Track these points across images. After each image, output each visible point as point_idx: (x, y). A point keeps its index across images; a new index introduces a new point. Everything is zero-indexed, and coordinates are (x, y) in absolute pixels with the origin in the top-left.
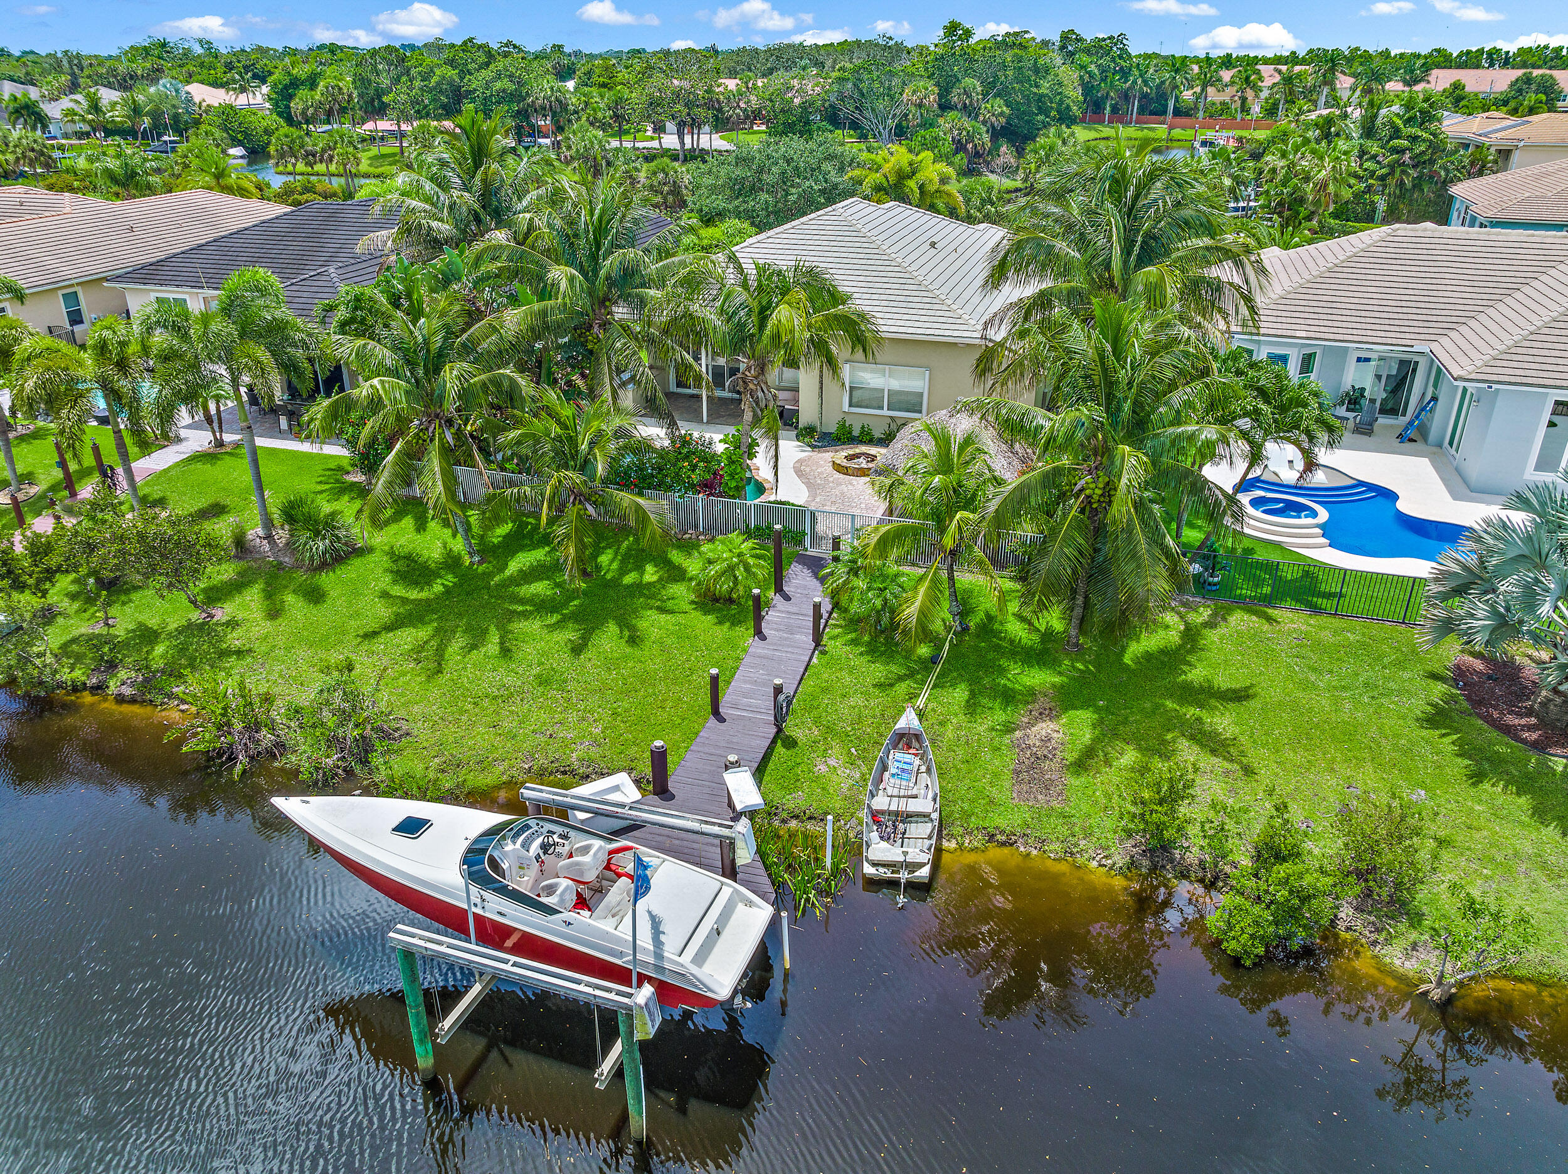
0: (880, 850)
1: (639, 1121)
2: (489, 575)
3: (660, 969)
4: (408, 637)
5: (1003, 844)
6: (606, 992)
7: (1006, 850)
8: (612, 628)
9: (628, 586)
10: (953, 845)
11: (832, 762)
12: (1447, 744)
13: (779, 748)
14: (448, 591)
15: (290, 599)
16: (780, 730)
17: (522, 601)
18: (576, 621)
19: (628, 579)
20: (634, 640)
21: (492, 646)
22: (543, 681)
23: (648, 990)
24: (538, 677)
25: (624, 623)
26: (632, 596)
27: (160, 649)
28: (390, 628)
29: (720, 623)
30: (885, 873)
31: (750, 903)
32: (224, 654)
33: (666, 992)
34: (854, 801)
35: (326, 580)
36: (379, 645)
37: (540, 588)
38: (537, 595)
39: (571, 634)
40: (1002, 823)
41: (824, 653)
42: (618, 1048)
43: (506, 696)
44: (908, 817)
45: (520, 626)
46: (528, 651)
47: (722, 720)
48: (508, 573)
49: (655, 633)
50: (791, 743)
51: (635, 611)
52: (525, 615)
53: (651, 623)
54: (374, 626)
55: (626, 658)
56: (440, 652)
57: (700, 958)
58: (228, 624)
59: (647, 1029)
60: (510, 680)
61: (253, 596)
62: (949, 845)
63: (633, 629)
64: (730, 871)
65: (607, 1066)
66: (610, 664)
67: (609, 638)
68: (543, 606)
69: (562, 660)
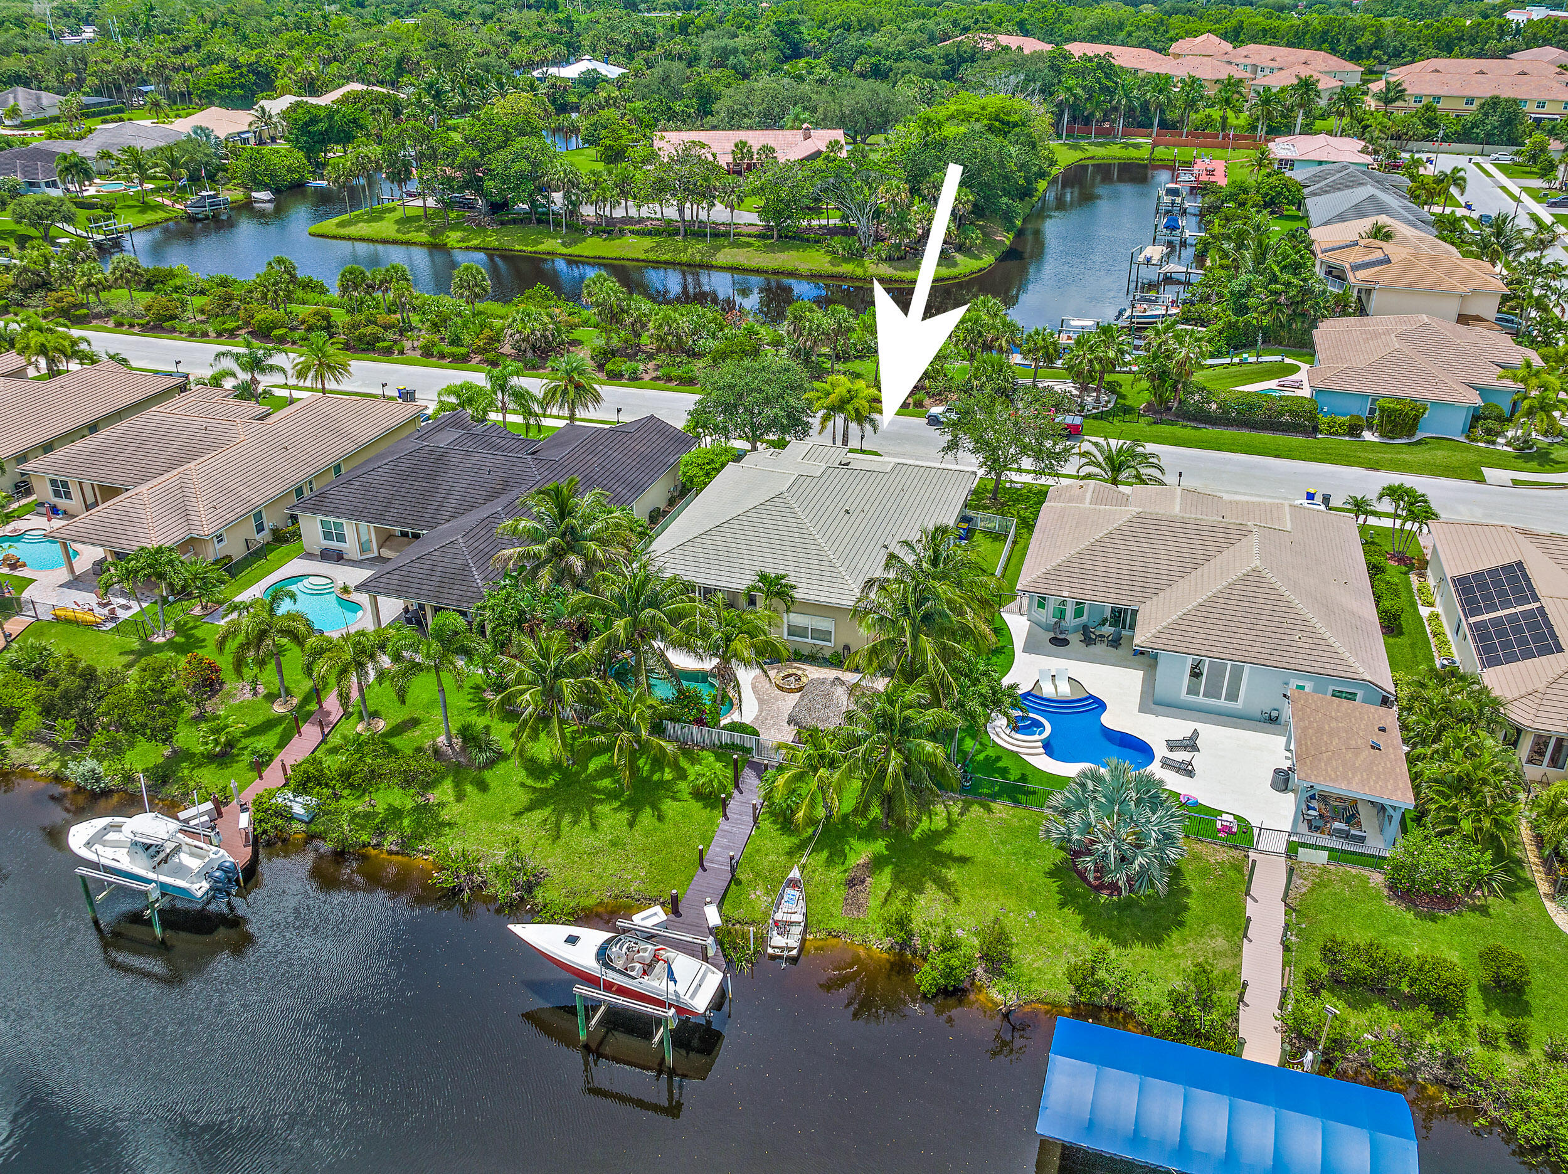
0: (778, 940)
1: (669, 1060)
2: (578, 773)
3: (678, 1001)
4: (539, 815)
5: (835, 936)
6: (658, 1011)
7: (836, 940)
8: (648, 809)
9: (655, 782)
10: (812, 937)
11: (758, 893)
12: (1055, 887)
13: (733, 886)
14: (557, 784)
15: (469, 788)
16: (733, 875)
17: (598, 792)
18: (629, 806)
19: (656, 777)
20: (660, 818)
21: (586, 823)
22: (614, 844)
23: (673, 1010)
24: (611, 841)
25: (654, 807)
26: (657, 788)
27: (406, 822)
28: (529, 809)
29: (705, 808)
30: (778, 952)
31: (713, 972)
32: (442, 825)
33: (680, 1010)
34: (766, 914)
35: (488, 775)
36: (524, 820)
37: (606, 783)
38: (606, 788)
39: (625, 815)
40: (834, 926)
41: (758, 828)
42: (662, 1029)
43: (595, 853)
44: (791, 923)
45: (599, 808)
46: (605, 824)
47: (705, 870)
48: (589, 772)
49: (670, 814)
50: (739, 883)
51: (659, 799)
52: (601, 801)
53: (669, 806)
54: (520, 807)
55: (655, 829)
56: (558, 824)
57: (692, 997)
58: (438, 805)
59: (672, 1025)
60: (596, 843)
61: (448, 785)
62: (809, 937)
63: (659, 810)
64: (705, 958)
65: (657, 1039)
66: (647, 834)
67: (647, 817)
68: (612, 795)
69: (623, 832)
